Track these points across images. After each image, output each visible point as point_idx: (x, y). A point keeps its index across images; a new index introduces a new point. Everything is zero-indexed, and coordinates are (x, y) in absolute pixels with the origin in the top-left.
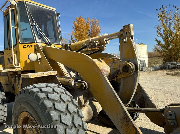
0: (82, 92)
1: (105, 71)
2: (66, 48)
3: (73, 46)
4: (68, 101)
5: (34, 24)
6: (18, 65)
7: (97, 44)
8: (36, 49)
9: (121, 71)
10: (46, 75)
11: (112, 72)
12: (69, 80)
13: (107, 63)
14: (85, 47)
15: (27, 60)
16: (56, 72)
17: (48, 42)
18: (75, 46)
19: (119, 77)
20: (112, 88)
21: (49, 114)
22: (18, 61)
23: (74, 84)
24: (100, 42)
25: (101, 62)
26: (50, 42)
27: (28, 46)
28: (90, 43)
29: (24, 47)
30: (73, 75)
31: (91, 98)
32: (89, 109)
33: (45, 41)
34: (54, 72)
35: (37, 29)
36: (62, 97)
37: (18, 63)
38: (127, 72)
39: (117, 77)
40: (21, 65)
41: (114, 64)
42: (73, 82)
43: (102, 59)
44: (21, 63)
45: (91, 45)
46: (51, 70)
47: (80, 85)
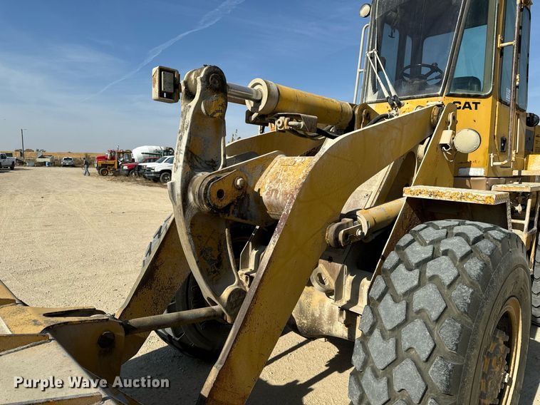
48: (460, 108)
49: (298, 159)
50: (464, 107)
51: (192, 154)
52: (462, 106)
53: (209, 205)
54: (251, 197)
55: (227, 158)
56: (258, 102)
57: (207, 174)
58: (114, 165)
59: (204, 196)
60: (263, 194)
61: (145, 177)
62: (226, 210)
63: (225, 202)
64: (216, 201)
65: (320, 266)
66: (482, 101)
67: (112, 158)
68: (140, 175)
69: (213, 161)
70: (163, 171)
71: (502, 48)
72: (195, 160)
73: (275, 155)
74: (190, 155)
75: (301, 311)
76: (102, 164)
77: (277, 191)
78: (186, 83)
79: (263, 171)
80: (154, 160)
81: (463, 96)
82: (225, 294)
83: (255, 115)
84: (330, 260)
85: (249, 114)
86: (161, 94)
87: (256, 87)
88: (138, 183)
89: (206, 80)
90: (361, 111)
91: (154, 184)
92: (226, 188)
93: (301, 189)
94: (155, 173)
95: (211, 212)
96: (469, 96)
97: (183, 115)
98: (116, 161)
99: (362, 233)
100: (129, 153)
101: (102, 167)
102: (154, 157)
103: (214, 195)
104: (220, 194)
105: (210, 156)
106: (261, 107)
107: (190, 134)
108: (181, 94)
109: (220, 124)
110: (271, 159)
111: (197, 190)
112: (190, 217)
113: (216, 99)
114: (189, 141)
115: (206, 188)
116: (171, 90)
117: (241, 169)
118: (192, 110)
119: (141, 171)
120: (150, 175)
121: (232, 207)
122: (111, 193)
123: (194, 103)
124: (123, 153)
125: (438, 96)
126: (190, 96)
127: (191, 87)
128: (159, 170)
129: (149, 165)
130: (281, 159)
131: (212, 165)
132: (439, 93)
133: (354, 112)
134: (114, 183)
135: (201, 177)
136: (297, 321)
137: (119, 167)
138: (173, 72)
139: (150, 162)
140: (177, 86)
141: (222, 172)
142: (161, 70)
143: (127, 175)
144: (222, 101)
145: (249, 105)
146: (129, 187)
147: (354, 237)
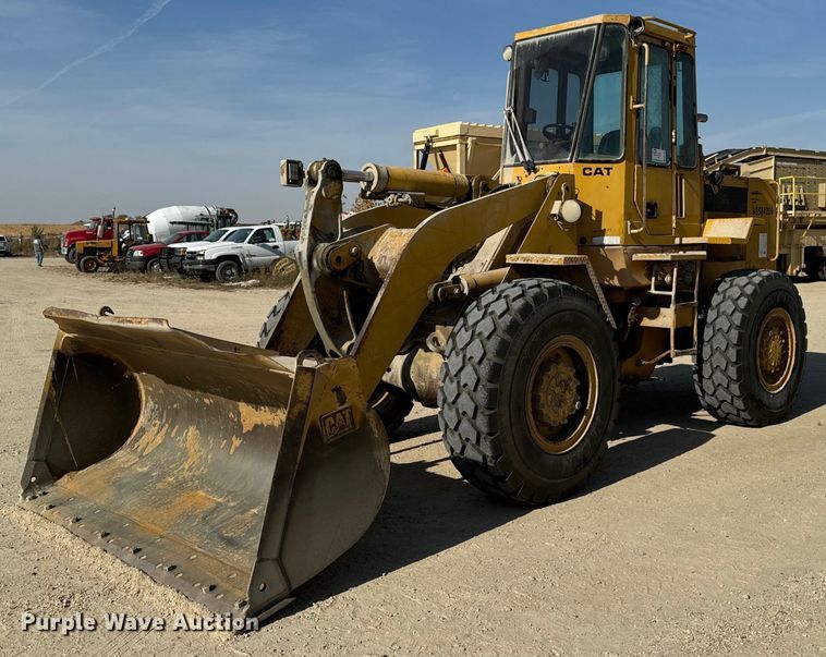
48: (590, 174)
49: (405, 231)
50: (596, 173)
51: (315, 229)
52: (593, 172)
53: (329, 268)
54: (365, 264)
55: (344, 230)
56: (370, 183)
57: (327, 244)
58: (110, 249)
59: (326, 261)
60: (375, 261)
61: (181, 271)
62: (343, 273)
63: (343, 266)
64: (334, 265)
65: (438, 331)
66: (614, 166)
67: (107, 235)
68: (171, 267)
69: (332, 234)
70: (220, 259)
71: (638, 109)
72: (317, 234)
73: (387, 228)
74: (313, 229)
75: (420, 375)
76: (85, 248)
77: (385, 257)
78: (309, 173)
79: (375, 242)
80: (199, 237)
81: (593, 162)
82: (345, 347)
83: (368, 193)
84: (445, 325)
85: (363, 193)
86: (288, 180)
87: (368, 171)
88: (170, 284)
89: (325, 172)
90: (477, 182)
91: (203, 285)
92: (343, 255)
93: (402, 255)
94: (206, 262)
95: (331, 274)
96: (599, 162)
97: (308, 197)
98: (115, 240)
99: (461, 292)
100: (142, 223)
101: (83, 255)
102: (200, 229)
103: (334, 261)
104: (339, 259)
105: (330, 230)
106: (373, 188)
107: (313, 214)
108: (304, 180)
109: (337, 205)
110: (382, 231)
111: (320, 257)
112: (314, 279)
113: (333, 185)
114: (313, 219)
115: (327, 255)
116: (296, 178)
117: (355, 239)
118: (315, 194)
119: (174, 260)
120: (196, 267)
121: (349, 271)
122: (125, 302)
123: (316, 189)
124: (130, 223)
125: (567, 162)
126: (313, 182)
127: (313, 176)
128: (214, 257)
129: (192, 247)
130: (392, 231)
131: (331, 237)
132: (568, 159)
133: (470, 183)
134: (120, 286)
135: (322, 246)
136: (416, 385)
137: (121, 252)
138: (297, 163)
139: (189, 240)
140: (301, 174)
141: (340, 242)
142: (288, 162)
143: (143, 270)
144: (338, 186)
145: (363, 185)
146: (156, 292)
147: (452, 294)
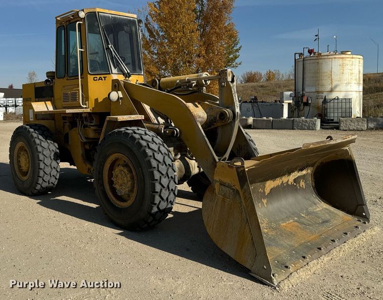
0: (172, 144)
1: (200, 117)
2: (154, 85)
3: (164, 83)
4: (159, 144)
5: (110, 46)
6: (86, 104)
7: (193, 85)
8: (115, 86)
9: (218, 119)
10: (132, 119)
11: (208, 120)
12: (158, 126)
13: (203, 108)
14: (180, 87)
15: (97, 98)
16: (143, 116)
17: (126, 72)
18: (167, 83)
19: (216, 125)
20: (204, 135)
21: (144, 151)
22: (86, 98)
23: (164, 131)
24: (197, 82)
25: (197, 107)
26: (129, 72)
27: (101, 79)
28: (186, 82)
29: (94, 80)
30: (161, 121)
31: (184, 153)
32: (180, 165)
33: (122, 72)
34: (141, 116)
35: (113, 53)
36: (154, 140)
37: (86, 101)
38: (223, 120)
39: (213, 125)
40: (90, 105)
41: (211, 110)
42: (163, 129)
43: (199, 103)
44: (90, 102)
45: (186, 85)
46: (136, 114)
47: (171, 132)
